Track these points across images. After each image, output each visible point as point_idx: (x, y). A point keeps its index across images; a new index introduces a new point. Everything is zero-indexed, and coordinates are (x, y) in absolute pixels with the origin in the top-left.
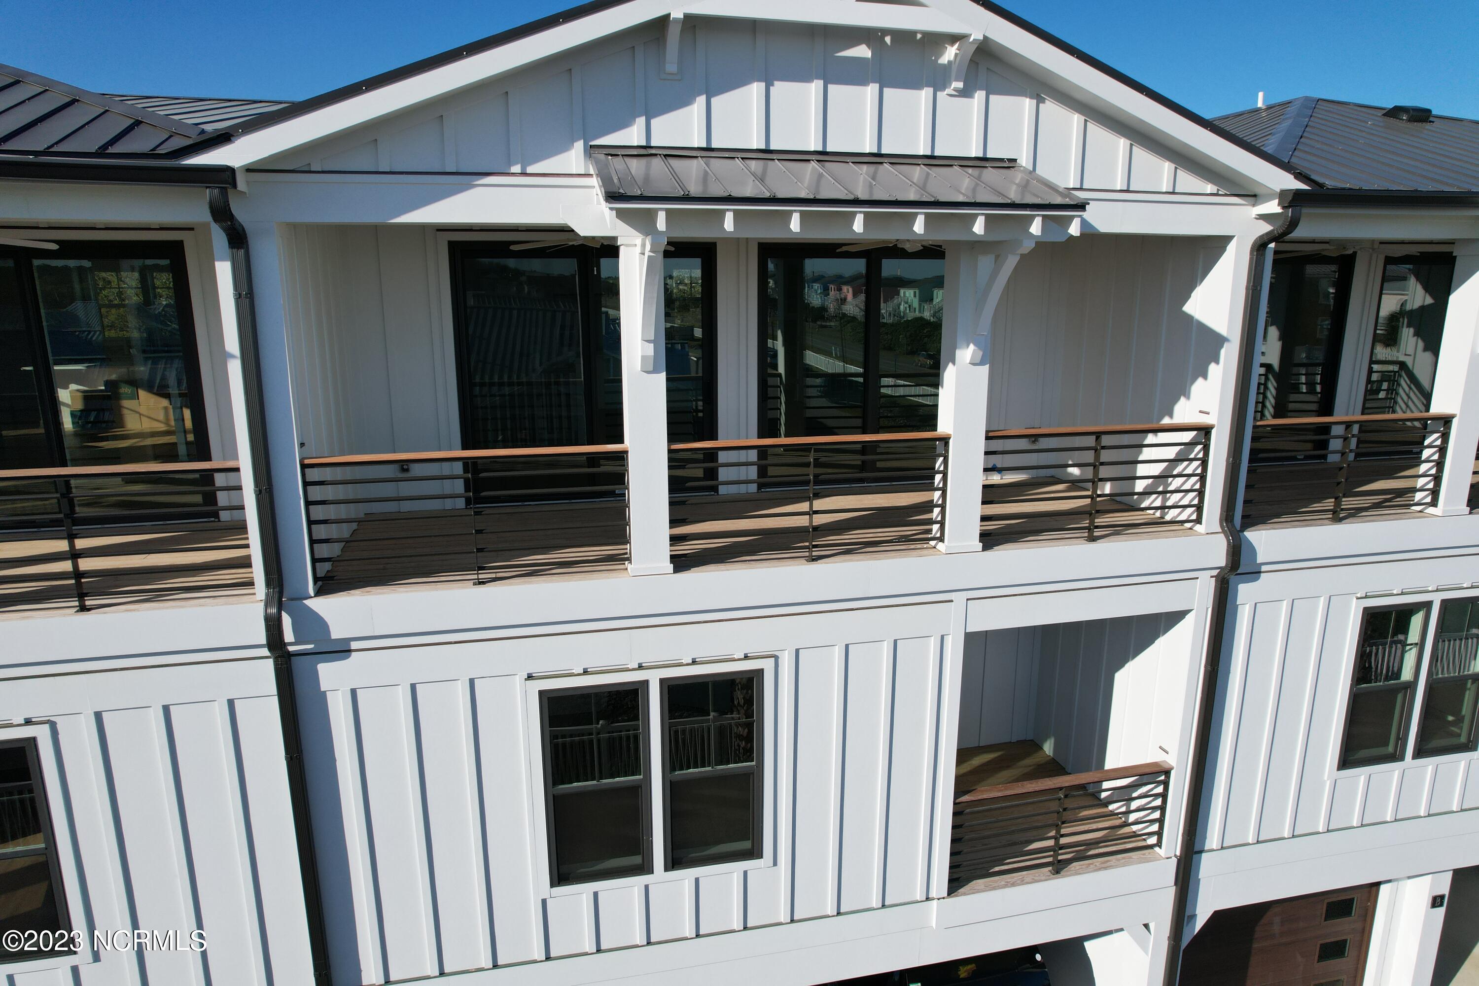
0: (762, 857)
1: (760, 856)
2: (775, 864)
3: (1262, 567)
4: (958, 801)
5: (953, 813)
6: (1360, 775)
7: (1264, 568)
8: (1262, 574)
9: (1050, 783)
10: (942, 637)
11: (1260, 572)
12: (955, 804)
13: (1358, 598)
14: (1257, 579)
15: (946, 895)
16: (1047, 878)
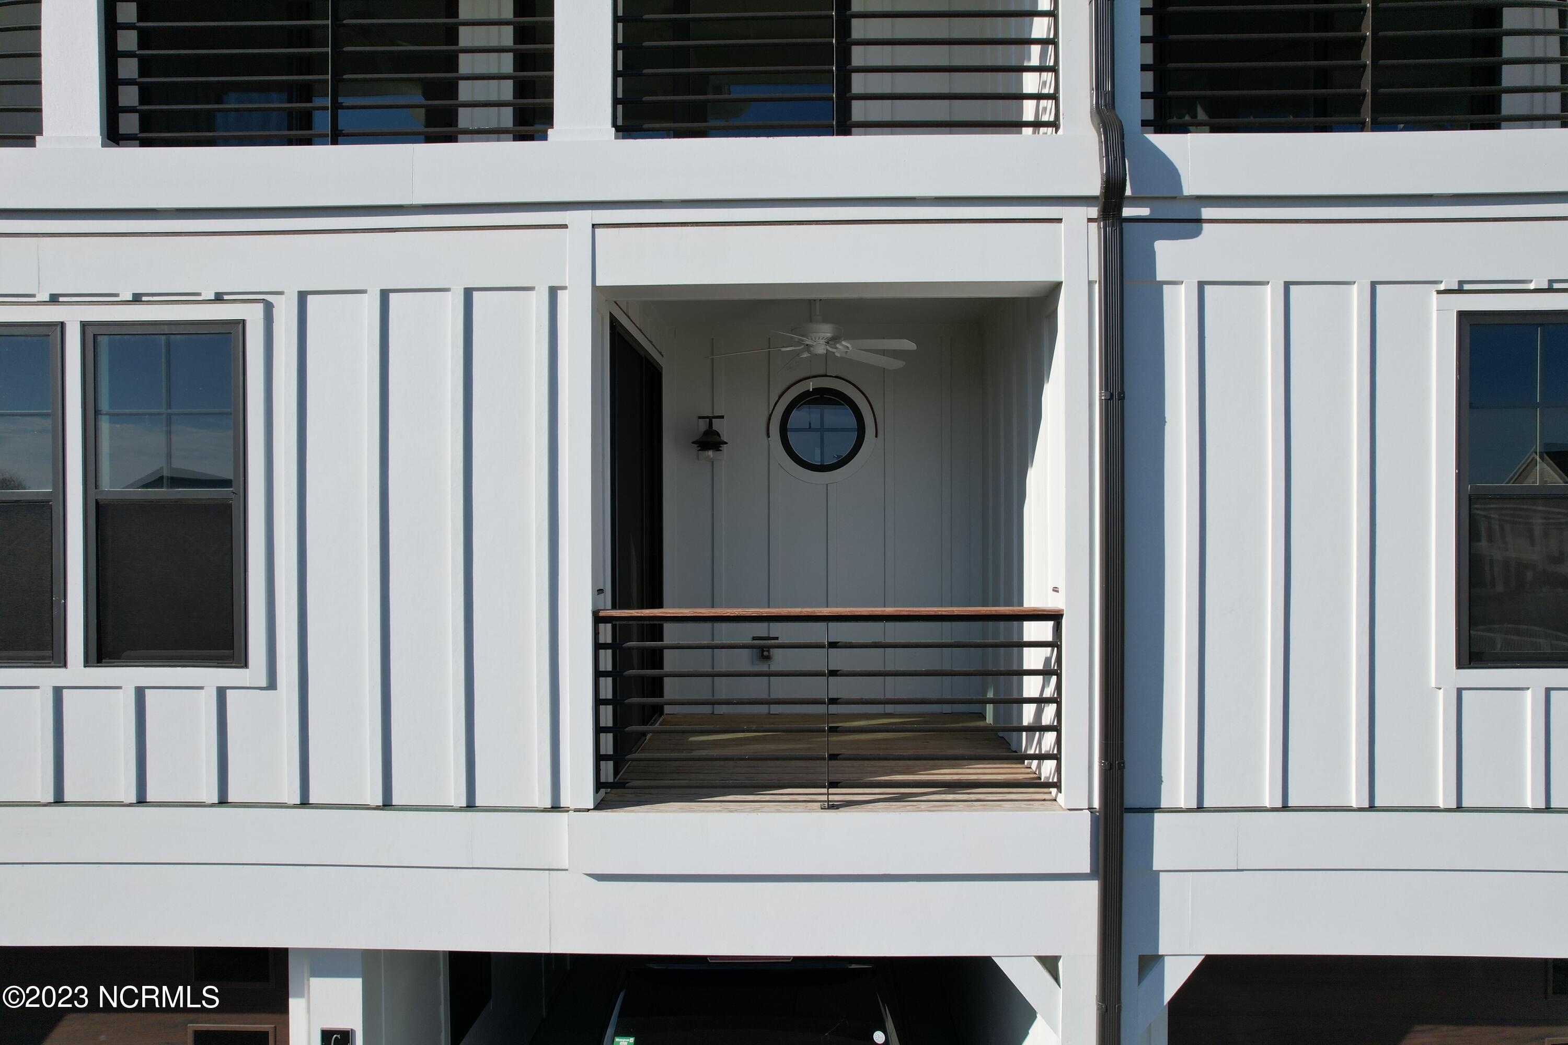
10: (553, 292)
11: (1199, 221)
13: (1439, 292)
14: (1196, 234)
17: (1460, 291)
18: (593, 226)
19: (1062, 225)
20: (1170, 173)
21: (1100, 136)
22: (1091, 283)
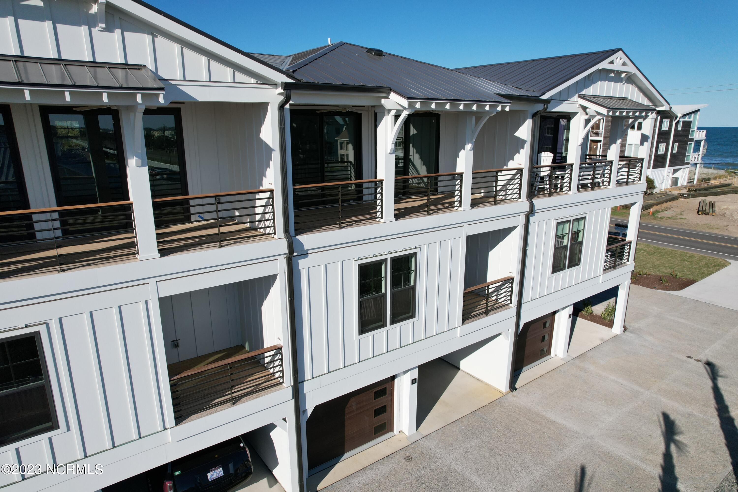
0: (59, 428)
1: (57, 427)
2: (69, 429)
3: (309, 251)
4: (171, 379)
5: (170, 386)
6: (369, 336)
7: (309, 252)
8: (309, 254)
9: (221, 363)
10: (146, 302)
11: (308, 254)
12: (170, 381)
13: (355, 261)
14: (307, 257)
15: (175, 425)
16: (229, 407)
17: (359, 259)
18: (157, 282)
19: (278, 260)
20: (302, 245)
21: (287, 241)
22: (285, 273)
